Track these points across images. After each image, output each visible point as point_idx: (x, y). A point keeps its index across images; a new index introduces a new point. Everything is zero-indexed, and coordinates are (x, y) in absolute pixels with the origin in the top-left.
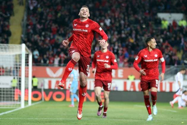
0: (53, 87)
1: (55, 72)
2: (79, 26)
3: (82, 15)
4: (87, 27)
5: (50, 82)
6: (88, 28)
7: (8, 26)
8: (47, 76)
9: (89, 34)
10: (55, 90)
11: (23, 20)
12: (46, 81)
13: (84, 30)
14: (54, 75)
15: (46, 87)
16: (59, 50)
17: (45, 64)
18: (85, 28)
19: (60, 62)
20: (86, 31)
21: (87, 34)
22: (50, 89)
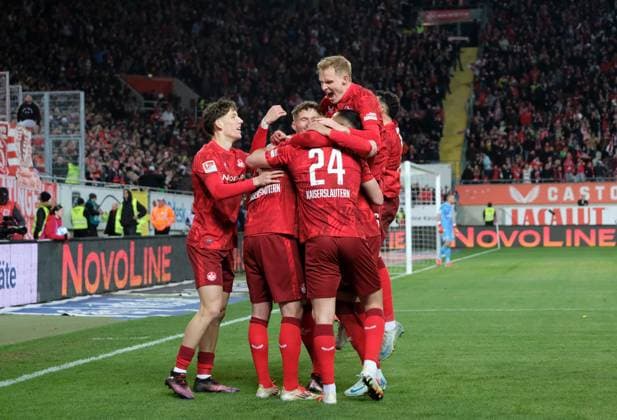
0: (521, 222)
1: (524, 195)
5: (515, 214)
7: (440, 113)
8: (512, 202)
10: (523, 228)
11: (469, 101)
12: (509, 210)
14: (524, 200)
15: (509, 222)
16: (533, 152)
17: (507, 180)
19: (533, 175)
22: (515, 226)
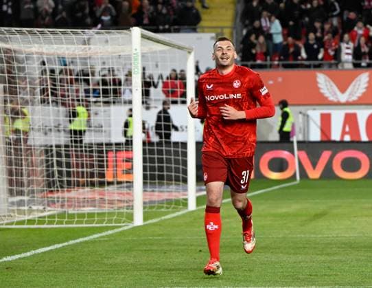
0: (336, 135)
1: (343, 89)
2: (220, 89)
3: (220, 60)
4: (237, 87)
5: (326, 120)
6: (240, 87)
8: (323, 102)
9: (245, 101)
12: (315, 114)
13: (232, 95)
14: (343, 98)
15: (315, 135)
17: (314, 63)
18: (235, 91)
19: (357, 54)
20: (239, 96)
21: (242, 102)
